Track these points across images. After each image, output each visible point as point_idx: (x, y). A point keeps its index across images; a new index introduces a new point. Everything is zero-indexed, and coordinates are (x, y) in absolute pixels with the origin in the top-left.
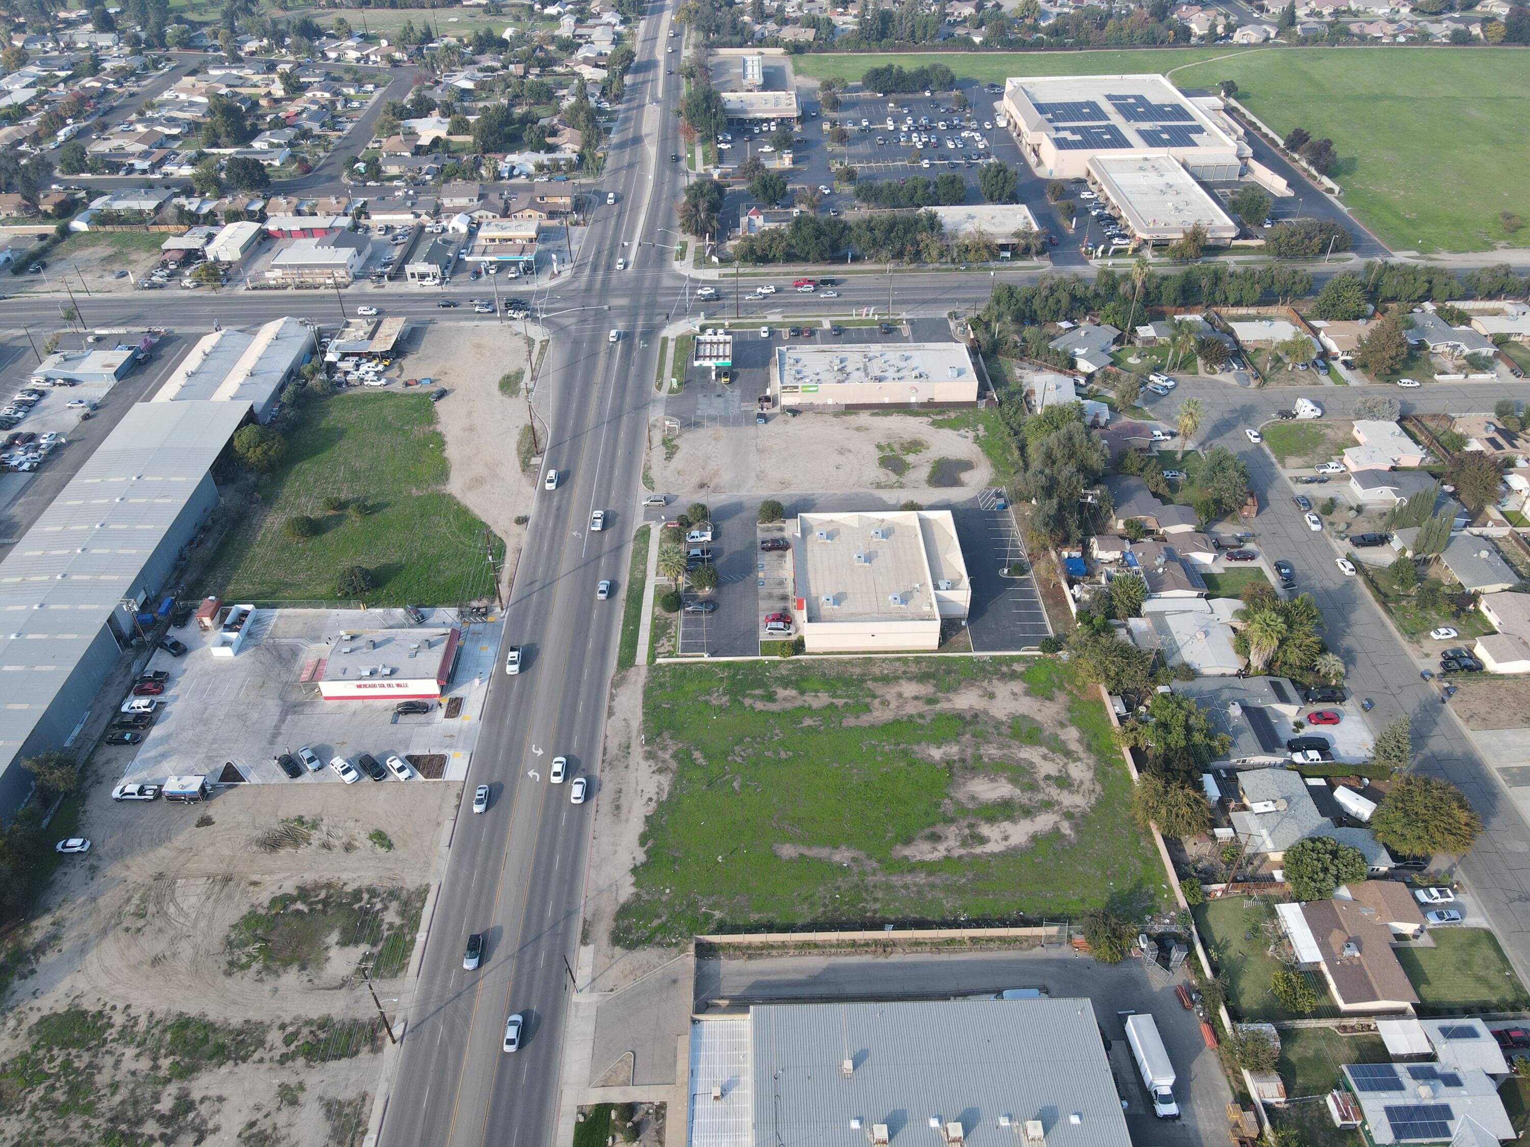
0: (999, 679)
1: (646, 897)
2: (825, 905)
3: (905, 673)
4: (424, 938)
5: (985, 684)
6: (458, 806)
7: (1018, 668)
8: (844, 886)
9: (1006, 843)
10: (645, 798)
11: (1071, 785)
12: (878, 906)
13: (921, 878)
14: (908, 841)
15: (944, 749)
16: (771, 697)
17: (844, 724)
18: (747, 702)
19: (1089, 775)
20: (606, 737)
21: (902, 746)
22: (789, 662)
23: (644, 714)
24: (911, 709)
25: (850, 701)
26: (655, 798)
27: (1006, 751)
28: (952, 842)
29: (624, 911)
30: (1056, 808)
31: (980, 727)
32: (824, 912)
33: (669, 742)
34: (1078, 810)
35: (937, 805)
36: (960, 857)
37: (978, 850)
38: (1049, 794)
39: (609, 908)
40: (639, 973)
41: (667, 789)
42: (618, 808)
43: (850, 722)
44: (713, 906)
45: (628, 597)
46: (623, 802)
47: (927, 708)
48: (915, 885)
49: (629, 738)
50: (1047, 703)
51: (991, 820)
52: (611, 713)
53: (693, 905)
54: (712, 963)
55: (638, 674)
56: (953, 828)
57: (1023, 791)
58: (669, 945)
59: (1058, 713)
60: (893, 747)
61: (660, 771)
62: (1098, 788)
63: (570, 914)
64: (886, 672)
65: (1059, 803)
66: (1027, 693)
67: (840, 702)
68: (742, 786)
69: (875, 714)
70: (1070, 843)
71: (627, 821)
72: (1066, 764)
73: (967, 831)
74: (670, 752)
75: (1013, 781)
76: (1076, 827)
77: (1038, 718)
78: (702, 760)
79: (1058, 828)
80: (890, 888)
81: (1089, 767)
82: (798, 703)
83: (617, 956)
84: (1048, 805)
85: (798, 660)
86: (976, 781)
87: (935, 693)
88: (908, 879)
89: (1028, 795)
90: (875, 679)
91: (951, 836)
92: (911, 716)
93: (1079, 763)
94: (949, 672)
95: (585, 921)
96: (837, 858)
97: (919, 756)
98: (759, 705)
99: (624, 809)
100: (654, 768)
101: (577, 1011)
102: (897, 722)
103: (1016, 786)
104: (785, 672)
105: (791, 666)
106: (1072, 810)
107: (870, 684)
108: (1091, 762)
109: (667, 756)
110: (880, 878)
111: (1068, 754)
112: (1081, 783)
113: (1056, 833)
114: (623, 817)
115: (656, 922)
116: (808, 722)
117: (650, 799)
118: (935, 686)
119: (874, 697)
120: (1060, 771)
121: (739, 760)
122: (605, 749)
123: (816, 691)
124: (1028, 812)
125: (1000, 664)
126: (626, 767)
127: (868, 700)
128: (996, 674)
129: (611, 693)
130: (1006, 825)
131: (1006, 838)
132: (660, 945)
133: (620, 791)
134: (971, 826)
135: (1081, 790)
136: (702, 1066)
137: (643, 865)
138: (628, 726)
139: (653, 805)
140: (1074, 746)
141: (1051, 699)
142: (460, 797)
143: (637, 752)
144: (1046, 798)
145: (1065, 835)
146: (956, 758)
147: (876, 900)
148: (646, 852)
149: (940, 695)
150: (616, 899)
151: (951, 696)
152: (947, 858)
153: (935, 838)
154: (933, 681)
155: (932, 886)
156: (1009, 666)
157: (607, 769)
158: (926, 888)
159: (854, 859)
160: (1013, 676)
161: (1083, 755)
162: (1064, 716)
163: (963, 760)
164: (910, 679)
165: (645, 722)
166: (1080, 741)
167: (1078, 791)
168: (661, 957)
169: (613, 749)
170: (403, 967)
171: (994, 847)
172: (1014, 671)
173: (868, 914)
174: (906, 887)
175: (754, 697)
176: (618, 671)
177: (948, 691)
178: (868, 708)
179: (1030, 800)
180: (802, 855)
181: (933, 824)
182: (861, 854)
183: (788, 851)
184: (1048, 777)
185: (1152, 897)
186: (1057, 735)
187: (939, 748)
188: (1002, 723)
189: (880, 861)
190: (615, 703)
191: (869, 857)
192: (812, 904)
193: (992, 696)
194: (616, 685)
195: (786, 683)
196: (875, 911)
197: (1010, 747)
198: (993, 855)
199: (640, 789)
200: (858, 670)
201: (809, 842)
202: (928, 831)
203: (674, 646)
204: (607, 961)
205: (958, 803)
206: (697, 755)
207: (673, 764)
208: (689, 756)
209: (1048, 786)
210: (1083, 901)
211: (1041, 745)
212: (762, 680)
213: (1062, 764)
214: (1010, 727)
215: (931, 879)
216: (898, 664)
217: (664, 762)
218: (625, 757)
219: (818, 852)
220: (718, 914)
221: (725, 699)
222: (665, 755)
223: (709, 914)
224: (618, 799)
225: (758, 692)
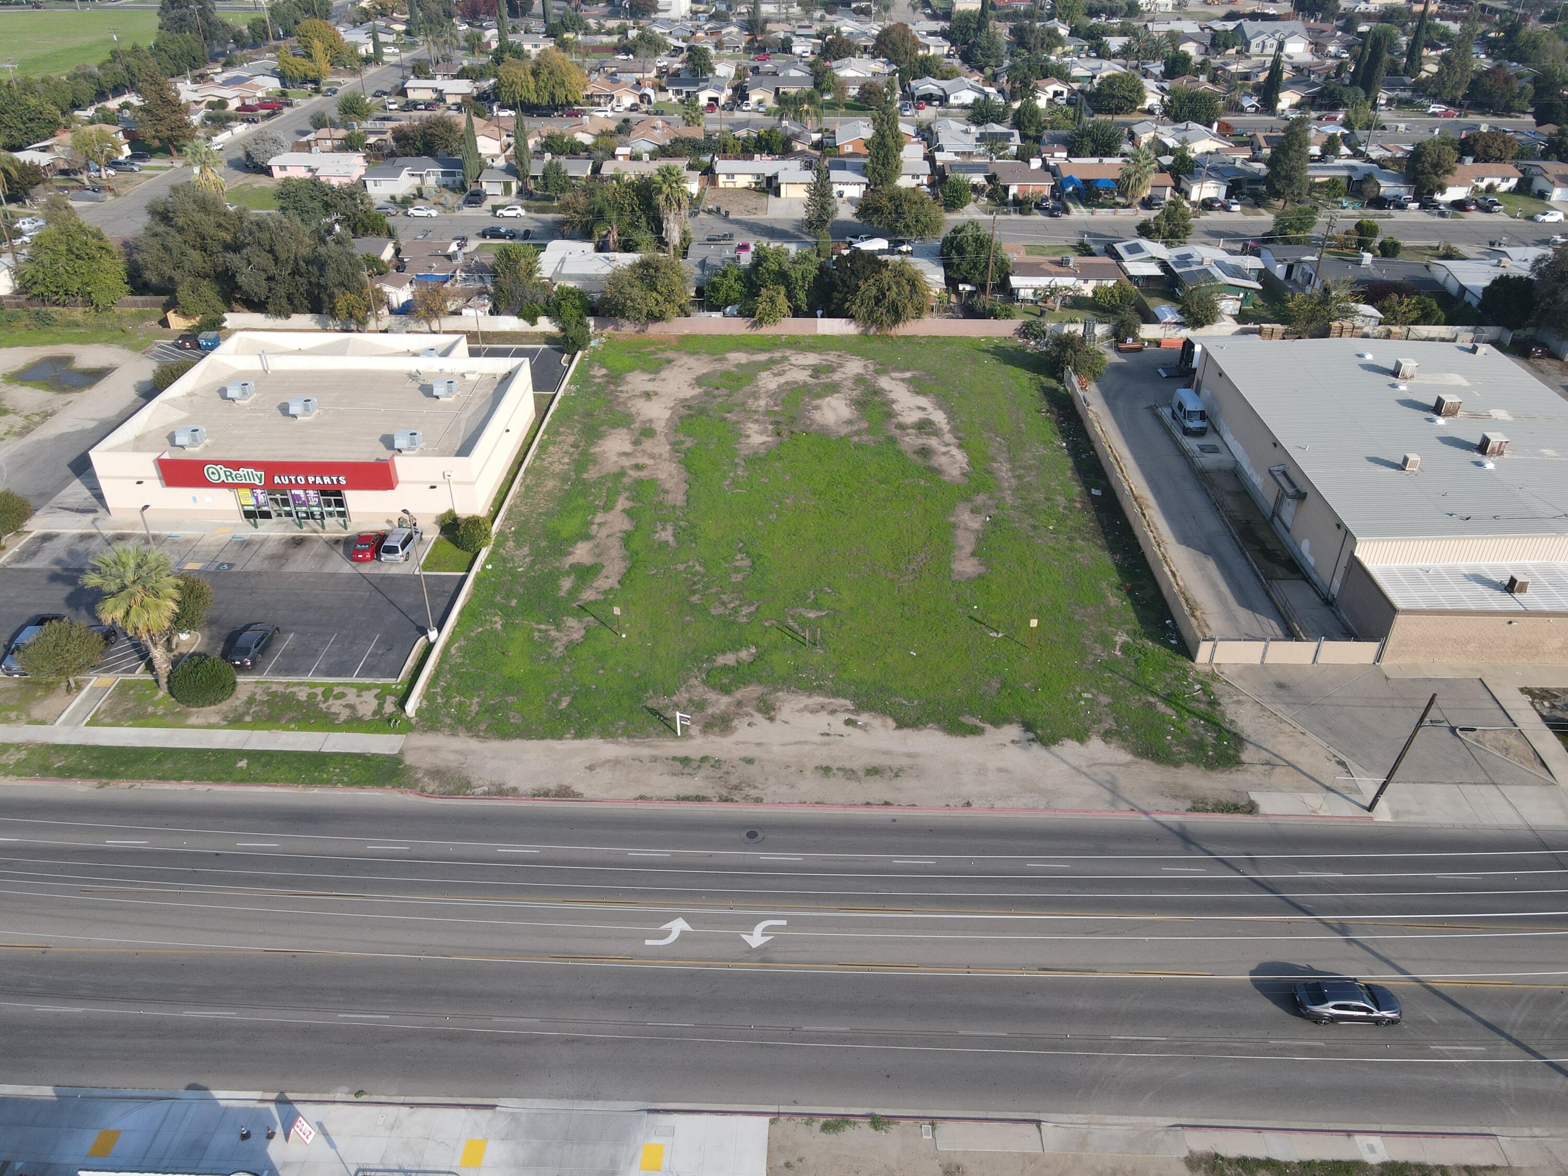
0: (618, 386)
1: (1109, 723)
2: (1071, 538)
3: (577, 446)
4: (1375, 1140)
5: (624, 395)
6: (877, 1122)
7: (602, 373)
8: (1030, 520)
9: (930, 409)
10: (850, 729)
11: (829, 366)
12: (1061, 496)
13: (1001, 466)
14: (934, 470)
15: (751, 432)
16: (585, 573)
17: (681, 503)
18: (589, 596)
19: (812, 355)
20: (642, 798)
21: (739, 462)
22: (503, 542)
23: (579, 735)
24: (659, 449)
25: (625, 495)
26: (847, 716)
27: (763, 395)
28: (933, 441)
30: (869, 377)
31: (712, 407)
34: (871, 366)
35: (863, 446)
36: (959, 437)
37: (945, 425)
40: (1285, 726)
41: (819, 699)
42: (873, 771)
43: (675, 498)
44: (1105, 641)
45: (95, 774)
46: (857, 764)
47: (660, 437)
48: (1013, 470)
49: (654, 759)
51: (890, 414)
52: (564, 793)
53: (1109, 664)
55: (433, 749)
56: (907, 438)
57: (838, 392)
58: (1208, 691)
59: (698, 360)
60: (741, 469)
61: (767, 709)
62: (835, 353)
65: (860, 375)
66: (653, 372)
67: (623, 504)
68: (816, 605)
69: (662, 477)
70: (926, 375)
71: (910, 756)
72: (792, 365)
73: (912, 430)
74: (712, 696)
76: (899, 370)
77: (704, 371)
78: (744, 654)
79: (903, 379)
80: (1022, 488)
81: (799, 354)
82: (612, 543)
83: (1265, 756)
85: (504, 530)
87: (629, 429)
88: (1004, 473)
90: (580, 470)
91: (921, 441)
92: (675, 450)
93: (792, 358)
94: (588, 415)
95: (1194, 809)
97: (763, 450)
98: (607, 581)
99: (878, 761)
100: (759, 718)
101: (1408, 812)
102: (685, 462)
103: (829, 396)
104: (528, 548)
105: (516, 540)
107: (589, 476)
108: (791, 352)
110: (1007, 495)
111: (774, 362)
112: (825, 360)
113: (910, 381)
114: (904, 762)
115: (1164, 708)
116: (665, 536)
117: (848, 722)
118: (614, 428)
119: (621, 474)
120: (804, 369)
121: (745, 610)
122: (686, 799)
123: (587, 523)
125: (587, 381)
126: (750, 761)
127: (627, 480)
128: (606, 386)
129: (487, 794)
130: (899, 406)
131: (921, 409)
132: (1213, 701)
133: (827, 768)
134: (902, 427)
135: (838, 361)
137: (1028, 726)
138: (616, 763)
139: (863, 719)
141: (669, 361)
142: (835, 1124)
143: (699, 745)
145: (914, 376)
146: (771, 426)
147: (1049, 498)
149: (634, 426)
150: (1127, 765)
151: (640, 419)
153: (926, 451)
154: (604, 428)
155: (1013, 458)
157: (753, 793)
158: (1019, 462)
159: (975, 511)
160: (615, 377)
161: (778, 354)
163: (776, 423)
164: (592, 443)
165: (607, 734)
166: (752, 353)
167: (840, 363)
168: (1239, 700)
169: (694, 784)
171: (939, 415)
172: (607, 375)
173: (1078, 504)
174: (1019, 476)
175: (578, 588)
177: (629, 420)
178: (646, 482)
180: (973, 554)
181: (899, 451)
182: (964, 506)
183: (966, 566)
184: (814, 376)
186: (739, 364)
188: (707, 392)
189: (976, 491)
190: (526, 788)
191: (968, 500)
192: (1073, 548)
193: (650, 394)
195: (553, 552)
196: (1071, 499)
197: (755, 392)
198: (952, 417)
199: (819, 739)
200: (554, 483)
201: (948, 544)
202: (914, 454)
203: (366, 689)
204: (1278, 770)
205: (856, 433)
206: (729, 659)
207: (752, 691)
208: (726, 672)
209: (830, 378)
211: (756, 375)
212: (534, 576)
214: (716, 389)
215: (1001, 458)
216: (553, 450)
217: (739, 704)
218: (717, 764)
219: (966, 542)
220: (1121, 638)
221: (571, 622)
222: (721, 703)
223: (1125, 648)
224: (850, 774)
225: (566, 584)
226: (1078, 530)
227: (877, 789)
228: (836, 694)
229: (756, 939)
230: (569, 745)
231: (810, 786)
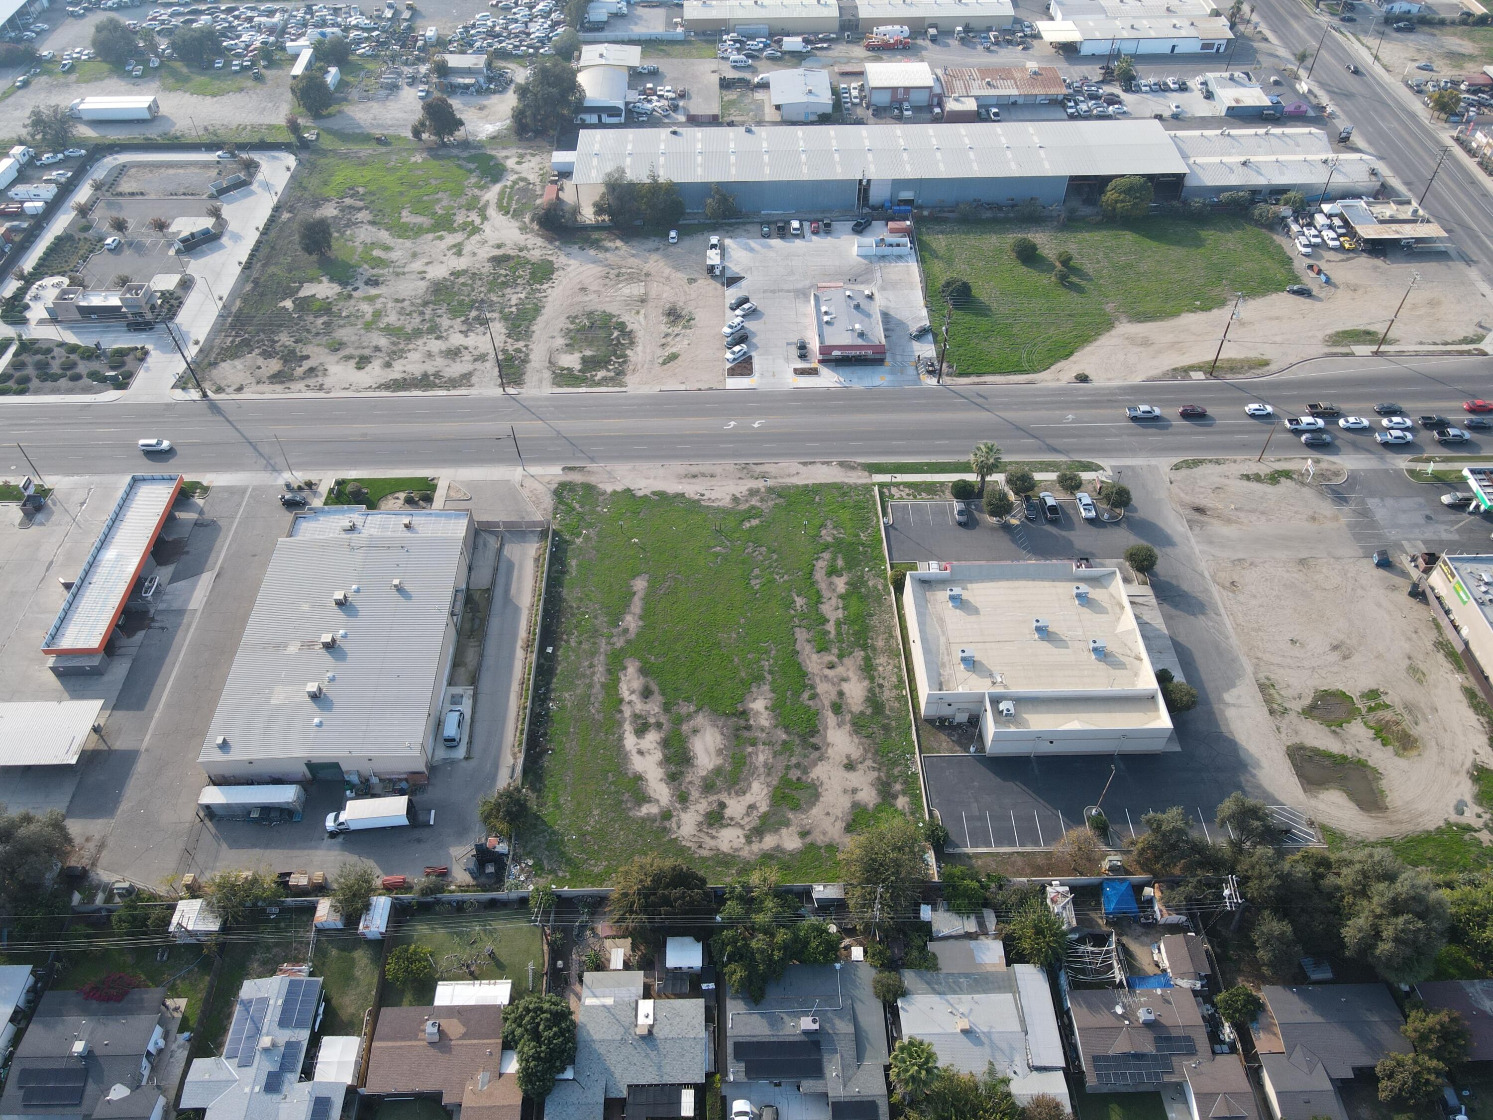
0: (879, 778)
1: (601, 498)
2: (579, 608)
3: (881, 686)
4: (579, 392)
5: (869, 763)
7: (902, 802)
8: (597, 622)
9: (634, 752)
10: (705, 492)
11: (710, 825)
12: (573, 643)
13: (600, 676)
14: (644, 671)
15: (766, 714)
16: (833, 572)
17: (797, 630)
18: (827, 555)
19: (725, 847)
21: (769, 677)
22: (886, 586)
23: (806, 485)
24: (822, 688)
25: (832, 635)
26: (704, 498)
27: (762, 770)
28: (639, 707)
29: (589, 488)
30: (678, 806)
31: (798, 750)
32: (572, 607)
33: (771, 503)
34: (674, 826)
35: (688, 700)
36: (621, 712)
37: (628, 727)
38: (697, 802)
39: (592, 480)
40: (534, 499)
41: (715, 504)
42: (695, 476)
43: (801, 635)
44: (587, 538)
46: (700, 479)
47: (827, 703)
48: (594, 673)
49: (776, 478)
50: (840, 825)
51: (665, 743)
52: (805, 464)
53: (590, 526)
54: (536, 539)
55: (859, 477)
56: (657, 710)
57: (704, 779)
58: (555, 514)
59: (824, 833)
60: (767, 668)
61: (735, 499)
62: (705, 853)
63: (592, 459)
64: (881, 669)
65: (685, 809)
66: (855, 805)
67: (831, 627)
68: (717, 555)
69: (815, 657)
70: (630, 809)
71: (680, 483)
72: (742, 827)
73: (652, 720)
74: (759, 504)
75: (718, 771)
76: (651, 819)
77: (815, 811)
78: (748, 525)
79: (649, 802)
80: (593, 654)
81: (737, 850)
82: (826, 593)
83: (549, 486)
84: (683, 798)
85: (889, 594)
86: (719, 737)
87: (851, 712)
88: (600, 669)
89: (698, 782)
90: (867, 659)
91: (647, 707)
92: (813, 687)
93: (743, 840)
94: (886, 728)
95: (585, 467)
96: (629, 618)
97: (754, 689)
98: (821, 565)
99: (694, 480)
100: (739, 496)
102: (804, 675)
103: (712, 771)
104: (870, 584)
105: (880, 587)
106: (674, 820)
107: (859, 654)
108: (745, 853)
109: (753, 503)
110: (603, 646)
111: (758, 832)
112: (713, 837)
113: (643, 798)
114: (684, 480)
115: (577, 506)
116: (800, 601)
117: (703, 495)
118: (862, 713)
119: (841, 657)
120: (732, 819)
121: (750, 550)
122: (762, 464)
123: (844, 608)
124: (673, 778)
125: (905, 782)
126: (740, 478)
127: (835, 651)
128: (888, 776)
129: (831, 462)
130: (658, 755)
131: (640, 752)
132: (556, 509)
133: (712, 476)
134: (659, 725)
135: (702, 835)
136: (433, 519)
137: (634, 496)
138: (791, 476)
139: (697, 497)
140: (769, 841)
141: (849, 829)
142: (709, 389)
143: (760, 484)
144: (692, 798)
145: (640, 806)
146: (751, 722)
147: (580, 643)
148: (646, 496)
149: (848, 717)
150: (602, 483)
151: (848, 727)
152: (621, 701)
153: (646, 694)
154: (869, 711)
155: (591, 686)
156: (904, 793)
157: (738, 467)
158: (588, 681)
159: (626, 631)
160: (886, 794)
161: (756, 847)
162: (819, 838)
163: (748, 728)
164: (871, 690)
165: (797, 487)
166: (778, 848)
167: (700, 830)
168: (545, 509)
169: (759, 469)
170: (560, 386)
171: (630, 741)
172: (895, 797)
173: (565, 637)
174: (591, 666)
175: (834, 559)
176: (859, 464)
177: (854, 724)
178: (822, 649)
179: (690, 782)
180: (635, 593)
181: (663, 693)
182: (632, 635)
183: (640, 584)
184: (722, 805)
185: (553, 871)
186: (787, 824)
187: (766, 708)
188: (805, 772)
189: (622, 649)
190: (819, 465)
191: (628, 642)
192: (581, 599)
193: (850, 766)
194: (841, 464)
195: (855, 586)
196: (567, 642)
197: (769, 775)
198: (621, 739)
199: (715, 488)
200: (880, 643)
201: (646, 599)
202: (655, 688)
203: (901, 498)
204: (547, 482)
205: (690, 717)
206: (755, 522)
207: (744, 507)
208: (755, 517)
209: (710, 803)
210: (557, 806)
211: (771, 806)
212: (858, 565)
213: (742, 822)
214: (799, 779)
215: (598, 686)
216: (894, 679)
217: (747, 501)
218: (752, 477)
219: (637, 606)
220: (579, 541)
221: (829, 539)
222: (754, 502)
223: (579, 535)
224: (704, 475)
225: (840, 563)
226: (573, 615)
227: (694, 470)
228: (708, 507)
229: (732, 423)
230: (809, 482)
231: (718, 470)
